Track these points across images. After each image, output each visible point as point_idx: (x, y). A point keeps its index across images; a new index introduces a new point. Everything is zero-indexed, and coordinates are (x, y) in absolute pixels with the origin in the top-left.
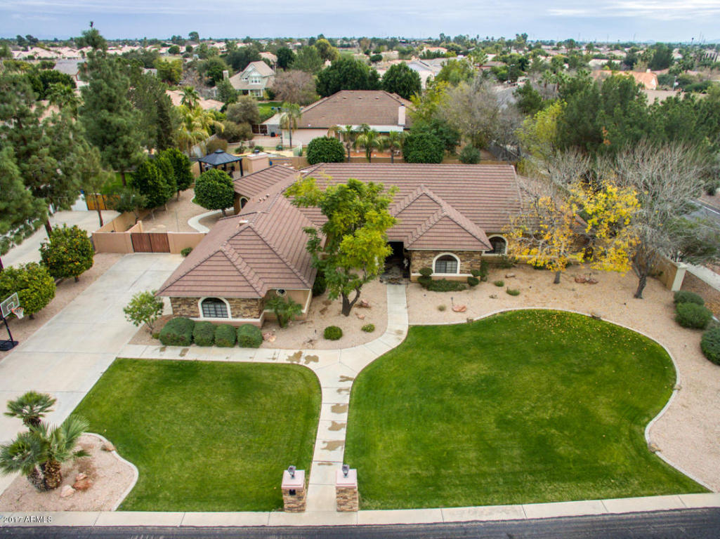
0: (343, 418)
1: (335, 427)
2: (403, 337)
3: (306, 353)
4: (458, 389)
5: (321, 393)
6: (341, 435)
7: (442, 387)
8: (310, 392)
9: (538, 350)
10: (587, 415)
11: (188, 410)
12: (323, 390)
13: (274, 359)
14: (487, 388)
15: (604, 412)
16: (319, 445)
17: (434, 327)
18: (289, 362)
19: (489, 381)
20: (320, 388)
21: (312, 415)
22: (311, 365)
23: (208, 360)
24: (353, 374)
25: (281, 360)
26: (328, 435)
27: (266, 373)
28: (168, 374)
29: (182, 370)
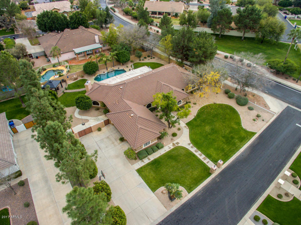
0: (200, 152)
1: (201, 155)
2: (187, 127)
3: (175, 142)
4: (209, 134)
5: (189, 150)
6: (204, 156)
7: (207, 136)
8: (187, 151)
9: (214, 117)
10: (233, 128)
11: (171, 170)
12: (189, 149)
13: (170, 148)
14: (214, 131)
15: (235, 126)
16: (203, 160)
17: (190, 121)
18: (174, 147)
19: (212, 129)
21: (194, 155)
22: (179, 145)
23: (157, 157)
24: (189, 142)
25: (172, 147)
26: (202, 157)
27: (174, 152)
28: (154, 166)
29: (156, 163)
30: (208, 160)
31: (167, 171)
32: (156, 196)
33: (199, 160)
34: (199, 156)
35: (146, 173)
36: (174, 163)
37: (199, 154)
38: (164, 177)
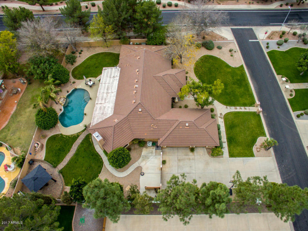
0: (238, 108)
1: (241, 109)
3: (219, 116)
6: (243, 108)
8: (231, 114)
13: (222, 122)
16: (246, 111)
20: (230, 112)
21: (239, 112)
22: (223, 114)
23: (226, 136)
24: (225, 106)
25: (223, 120)
26: (242, 109)
27: (228, 123)
28: (233, 143)
29: (230, 140)
30: (247, 108)
31: (241, 137)
32: (259, 157)
33: (244, 113)
34: (241, 110)
35: (236, 151)
36: (238, 129)
37: (239, 109)
38: (246, 142)
